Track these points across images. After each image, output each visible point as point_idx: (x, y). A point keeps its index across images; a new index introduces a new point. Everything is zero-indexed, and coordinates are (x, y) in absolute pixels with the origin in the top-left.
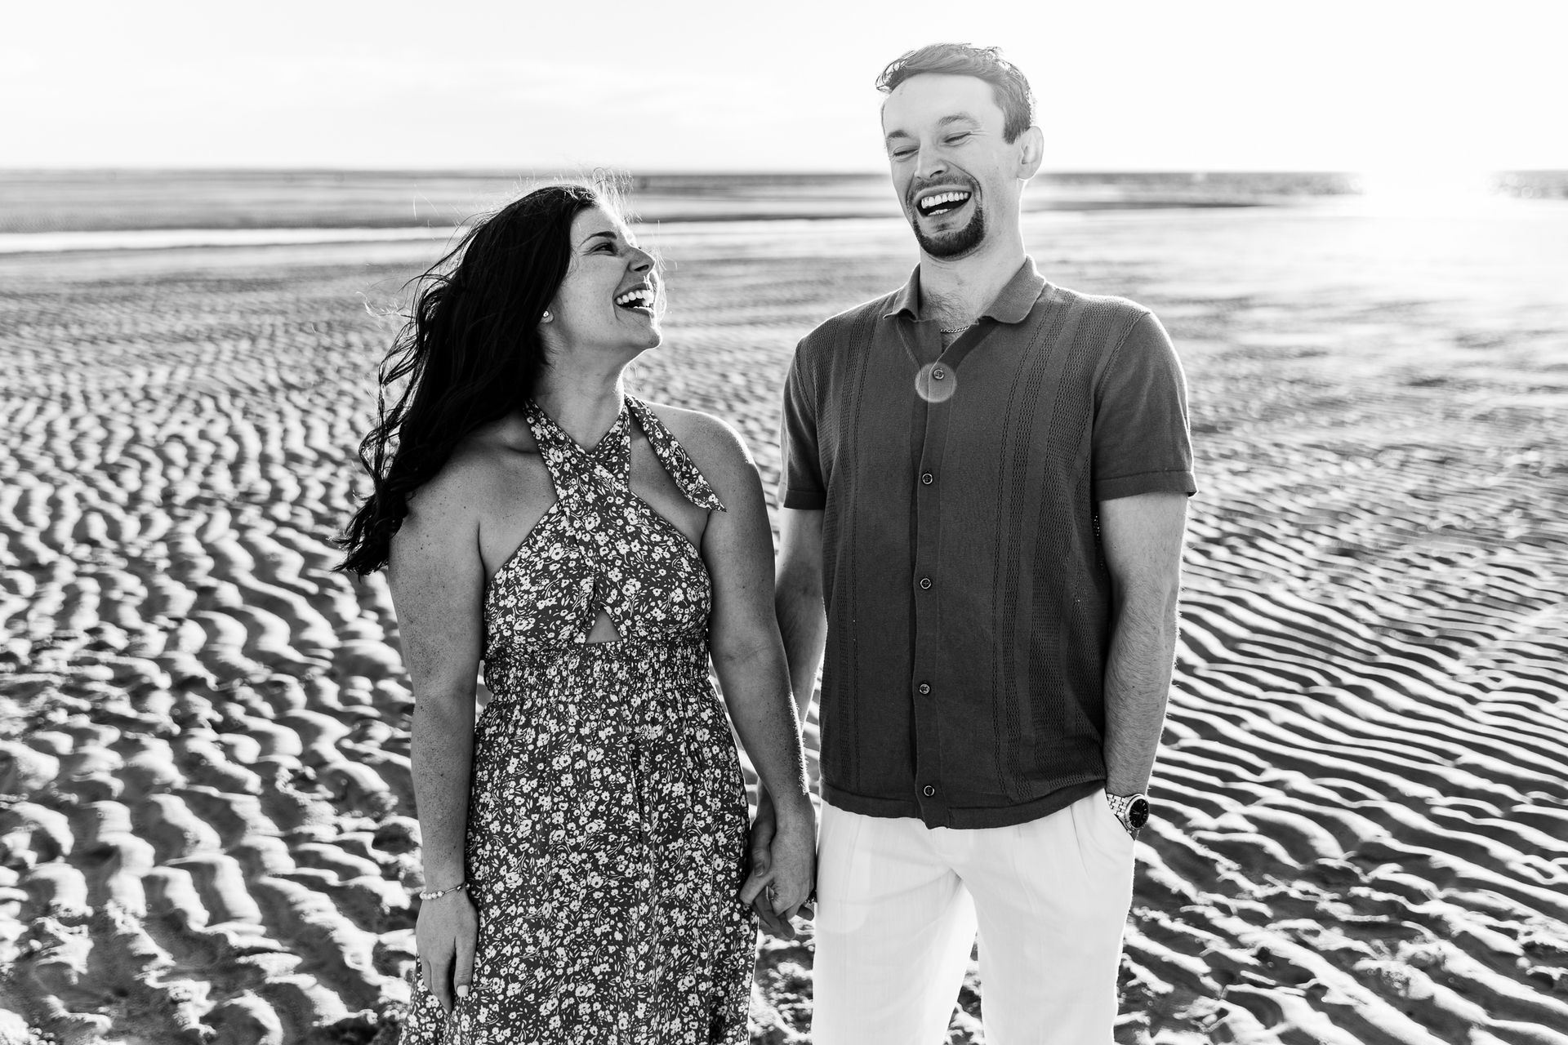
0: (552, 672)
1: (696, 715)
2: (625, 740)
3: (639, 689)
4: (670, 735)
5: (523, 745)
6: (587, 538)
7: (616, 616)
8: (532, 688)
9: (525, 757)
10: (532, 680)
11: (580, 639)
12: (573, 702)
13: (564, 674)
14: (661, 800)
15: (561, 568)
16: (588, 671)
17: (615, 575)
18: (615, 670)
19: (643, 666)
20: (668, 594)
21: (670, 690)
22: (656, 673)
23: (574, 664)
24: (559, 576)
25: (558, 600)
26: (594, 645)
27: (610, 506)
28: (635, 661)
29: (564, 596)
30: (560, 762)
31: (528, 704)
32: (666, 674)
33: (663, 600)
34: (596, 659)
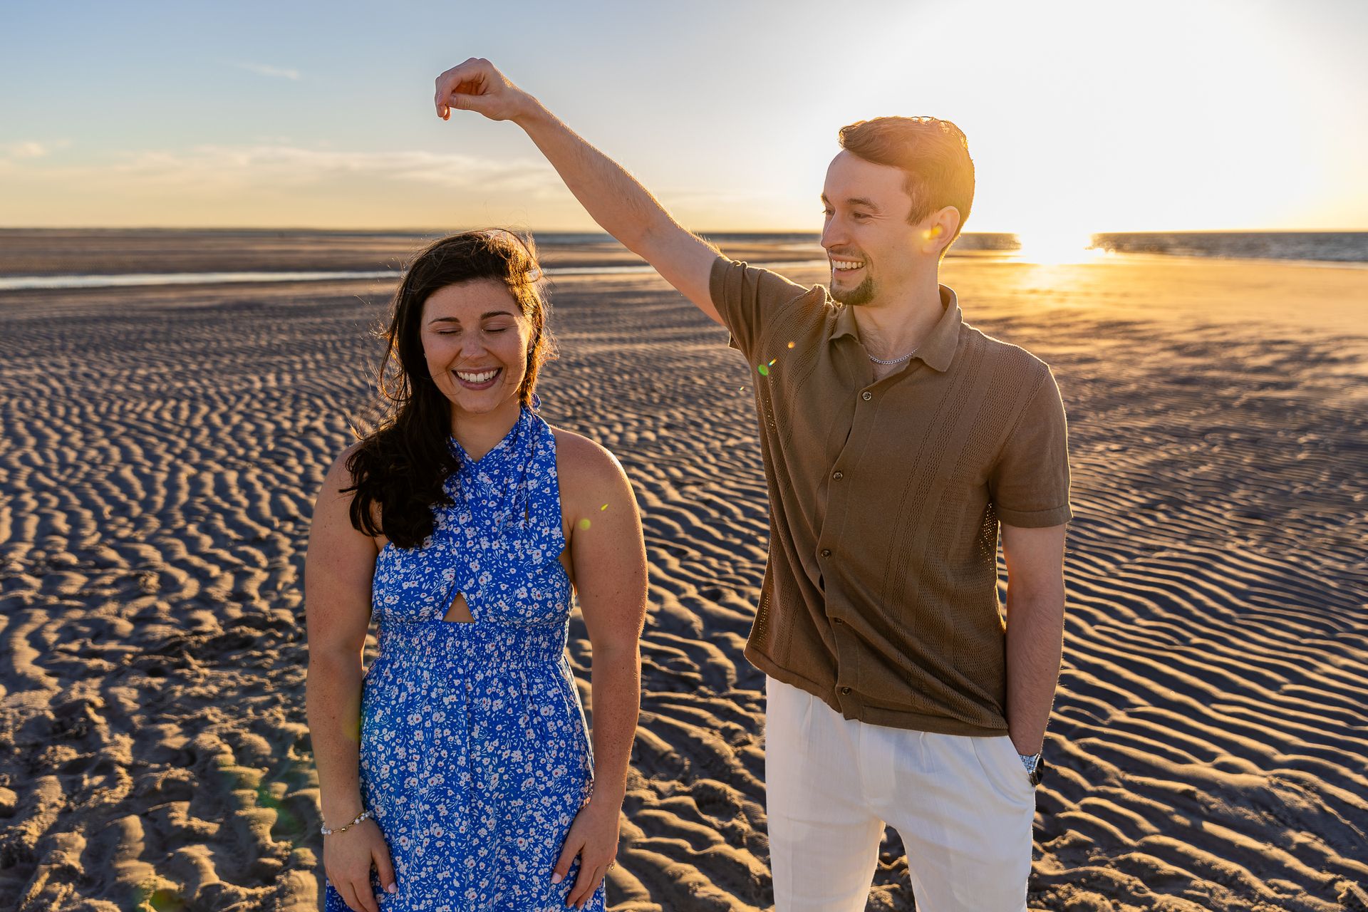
0: (415, 641)
1: (541, 694)
2: (464, 708)
3: (485, 666)
4: (511, 709)
5: (389, 699)
6: (457, 531)
7: (471, 602)
8: (402, 651)
9: (388, 711)
10: (402, 644)
11: (439, 616)
12: (428, 669)
13: (424, 644)
14: (501, 764)
15: (427, 557)
16: (442, 645)
17: (475, 566)
18: (465, 647)
19: (490, 647)
20: (513, 591)
21: (514, 670)
22: (501, 655)
23: (432, 636)
24: (424, 564)
25: (420, 584)
26: (449, 623)
27: (483, 507)
28: (483, 642)
29: (426, 581)
30: (414, 719)
31: (396, 665)
32: (512, 657)
33: (508, 595)
34: (449, 636)
